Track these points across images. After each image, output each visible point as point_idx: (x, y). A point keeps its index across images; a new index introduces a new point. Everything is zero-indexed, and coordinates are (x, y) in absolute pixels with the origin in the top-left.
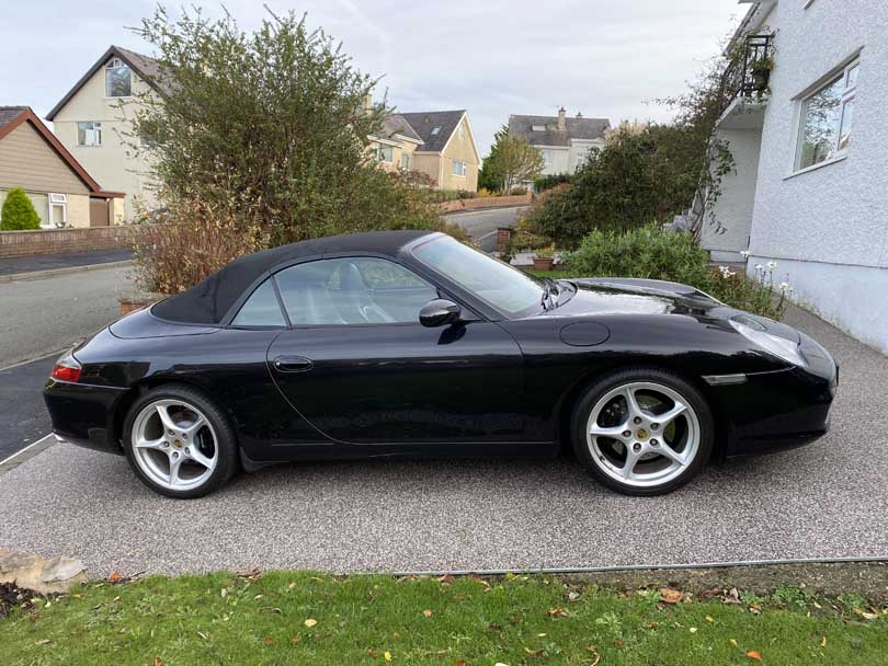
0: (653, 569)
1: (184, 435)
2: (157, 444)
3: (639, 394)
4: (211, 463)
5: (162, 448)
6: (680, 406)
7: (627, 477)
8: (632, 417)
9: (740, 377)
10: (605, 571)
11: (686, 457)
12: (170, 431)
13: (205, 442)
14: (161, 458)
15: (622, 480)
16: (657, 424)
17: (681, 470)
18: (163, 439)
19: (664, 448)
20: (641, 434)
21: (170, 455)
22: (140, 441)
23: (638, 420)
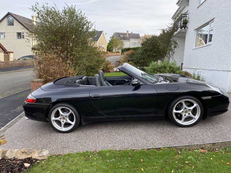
0: (197, 145)
1: (66, 116)
2: (58, 119)
3: (185, 102)
4: (73, 123)
5: (59, 120)
6: (195, 105)
7: (182, 123)
8: (184, 108)
9: (210, 97)
10: (185, 146)
11: (197, 117)
12: (62, 115)
13: (71, 118)
14: (59, 123)
15: (181, 123)
16: (190, 109)
17: (196, 120)
18: (60, 117)
19: (191, 115)
20: (186, 112)
21: (62, 122)
22: (53, 118)
23: (185, 108)
